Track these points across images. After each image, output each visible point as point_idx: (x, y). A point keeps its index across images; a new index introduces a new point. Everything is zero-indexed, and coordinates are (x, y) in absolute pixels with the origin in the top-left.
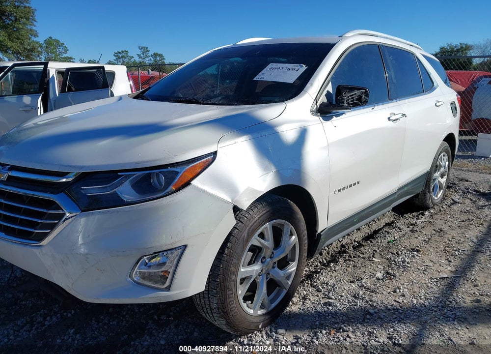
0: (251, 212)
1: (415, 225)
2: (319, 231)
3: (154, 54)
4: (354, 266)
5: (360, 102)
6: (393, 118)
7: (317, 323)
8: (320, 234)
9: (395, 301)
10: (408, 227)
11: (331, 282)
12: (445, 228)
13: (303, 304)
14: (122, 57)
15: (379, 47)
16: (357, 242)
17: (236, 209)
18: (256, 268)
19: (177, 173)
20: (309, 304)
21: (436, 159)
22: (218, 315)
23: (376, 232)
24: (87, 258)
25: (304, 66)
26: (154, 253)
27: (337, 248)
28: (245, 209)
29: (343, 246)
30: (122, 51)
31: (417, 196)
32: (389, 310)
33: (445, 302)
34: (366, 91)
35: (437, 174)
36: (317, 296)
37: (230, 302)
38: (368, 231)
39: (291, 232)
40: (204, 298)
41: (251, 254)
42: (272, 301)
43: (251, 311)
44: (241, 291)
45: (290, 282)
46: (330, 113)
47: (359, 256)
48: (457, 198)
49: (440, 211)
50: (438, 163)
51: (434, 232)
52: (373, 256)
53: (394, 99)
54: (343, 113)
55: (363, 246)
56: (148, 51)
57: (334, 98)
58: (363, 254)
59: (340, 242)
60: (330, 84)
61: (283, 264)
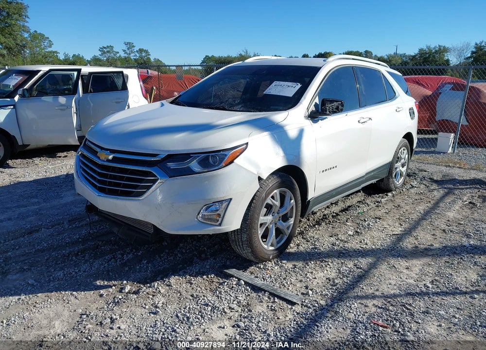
0: (267, 182)
1: (380, 203)
2: (309, 199)
3: (140, 50)
4: (333, 227)
5: (337, 110)
6: (362, 121)
7: (308, 258)
8: (309, 201)
9: (360, 247)
10: (375, 204)
11: (316, 236)
12: (402, 204)
13: (298, 248)
14: (108, 52)
15: (353, 68)
16: (335, 213)
17: (260, 179)
18: (269, 218)
19: (226, 155)
20: (301, 248)
21: (397, 153)
22: (247, 246)
23: (349, 207)
24: (173, 205)
25: (299, 84)
26: (213, 203)
27: (320, 216)
28: (265, 179)
29: (324, 215)
30: (107, 46)
31: (382, 180)
32: (356, 252)
33: (394, 247)
34: (342, 103)
35: (399, 164)
36: (307, 244)
37: (255, 237)
38: (344, 206)
39: (291, 198)
40: (238, 235)
41: (266, 209)
42: (278, 243)
43: (266, 246)
44: (260, 232)
45: (289, 231)
46: (317, 118)
47: (336, 222)
48: (415, 183)
49: (400, 193)
50: (399, 155)
51: (393, 207)
52: (347, 222)
53: (363, 107)
54: (326, 118)
55: (340, 215)
56: (134, 47)
57: (320, 107)
58: (339, 220)
59: (323, 212)
60: (317, 97)
61: (285, 218)
